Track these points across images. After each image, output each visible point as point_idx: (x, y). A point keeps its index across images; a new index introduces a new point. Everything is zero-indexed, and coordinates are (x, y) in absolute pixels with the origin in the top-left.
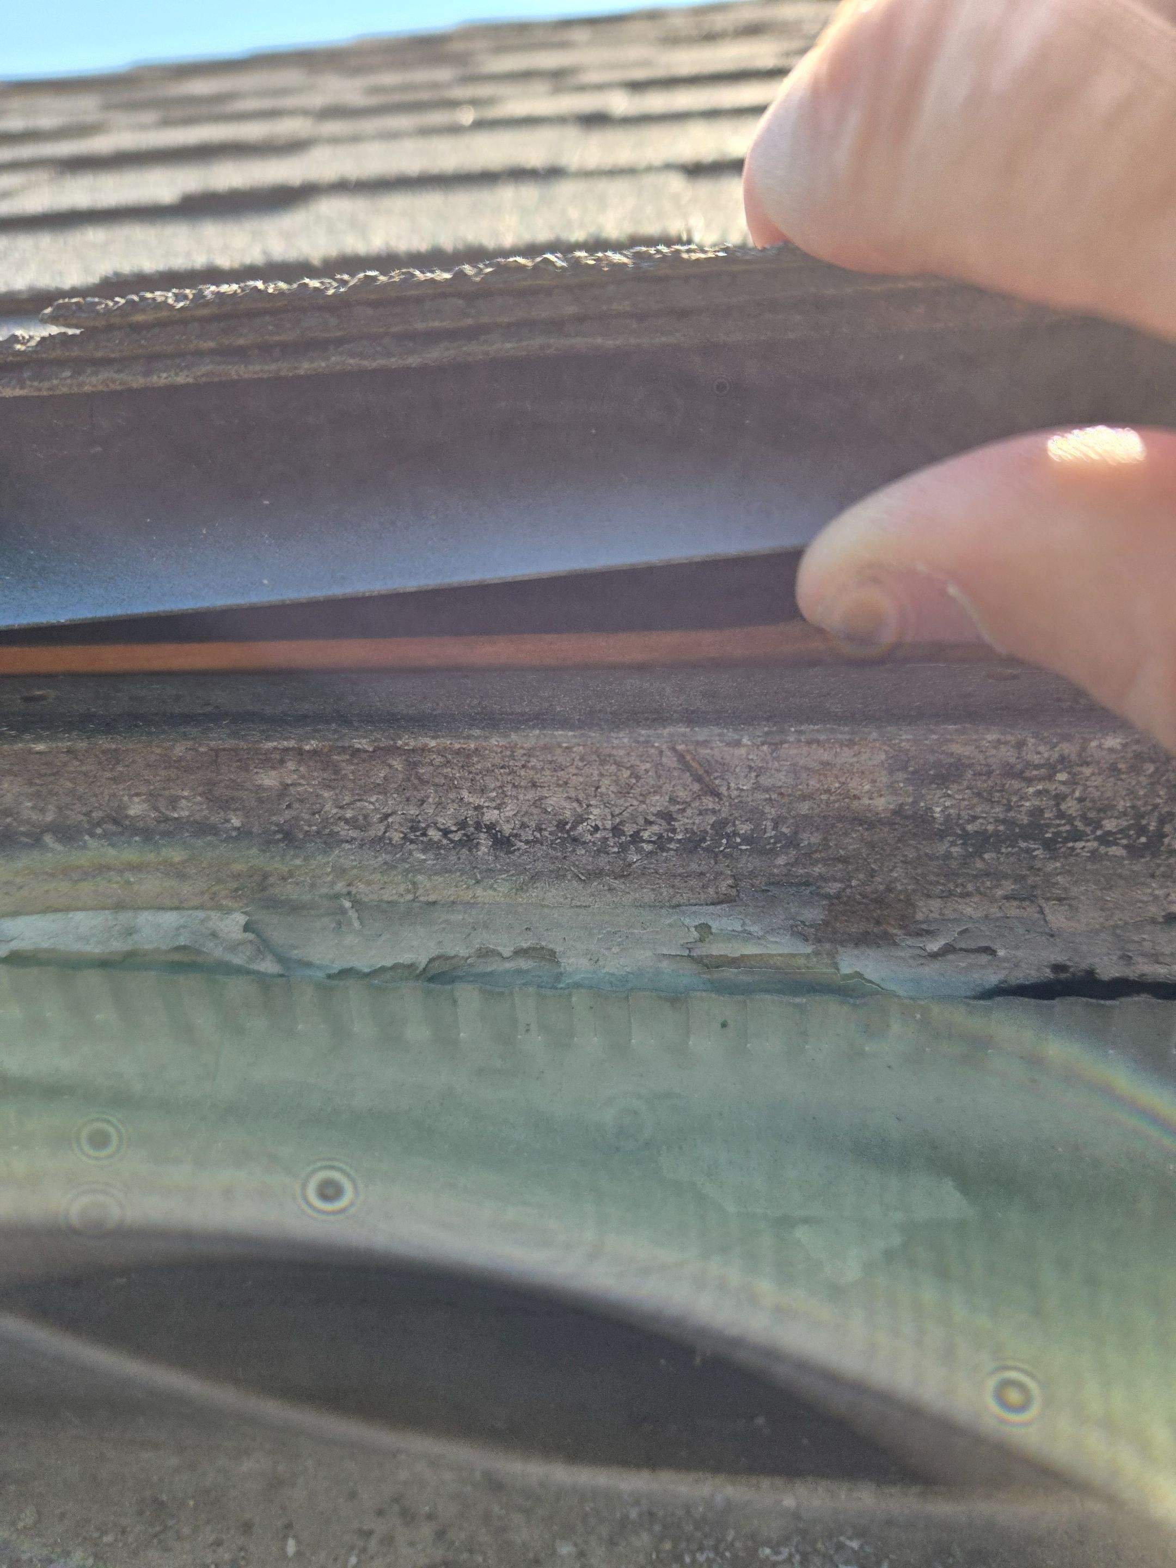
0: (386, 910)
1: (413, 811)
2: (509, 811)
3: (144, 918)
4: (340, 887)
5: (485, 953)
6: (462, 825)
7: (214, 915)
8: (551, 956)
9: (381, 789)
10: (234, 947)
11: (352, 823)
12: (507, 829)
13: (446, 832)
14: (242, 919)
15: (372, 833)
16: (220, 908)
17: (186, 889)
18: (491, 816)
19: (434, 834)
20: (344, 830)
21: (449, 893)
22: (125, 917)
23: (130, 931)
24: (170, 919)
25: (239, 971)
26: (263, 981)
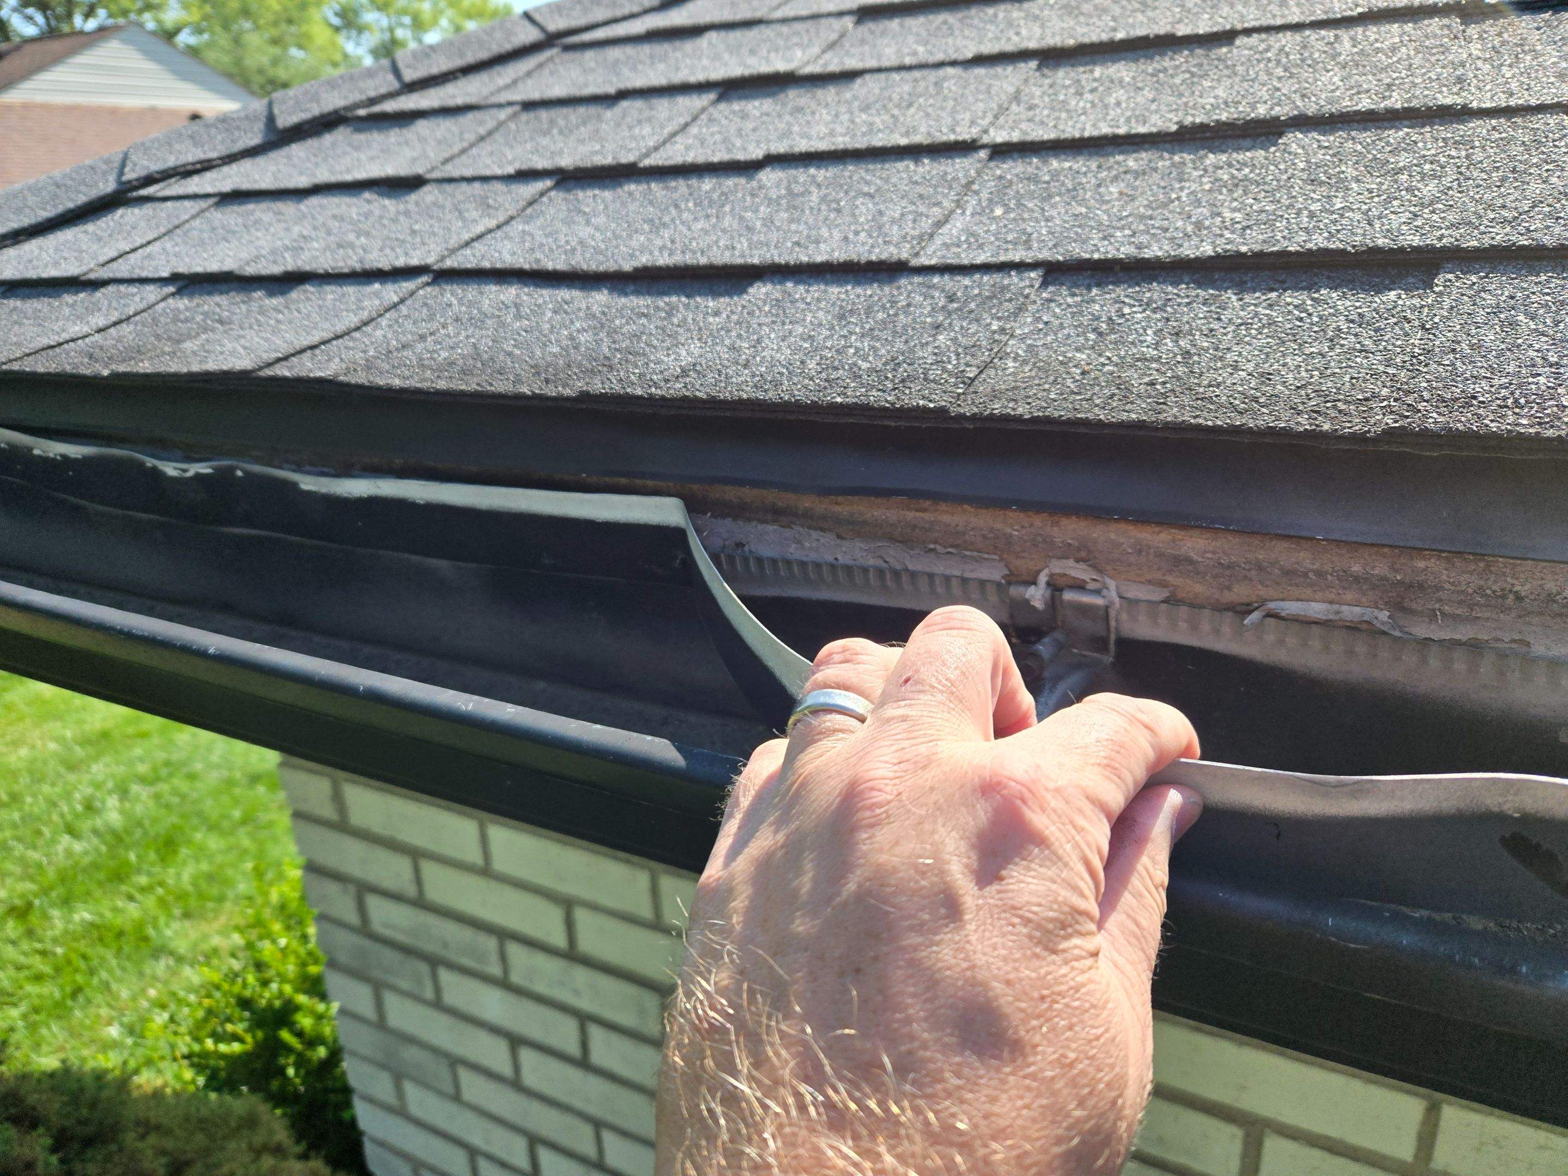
0: (1455, 617)
1: (1482, 583)
2: (1528, 587)
3: (1345, 608)
4: (1437, 606)
5: (1497, 640)
6: (1503, 590)
7: (1376, 611)
8: (1528, 644)
9: (1471, 573)
10: (1383, 623)
11: (1452, 584)
12: (1523, 594)
13: (1494, 592)
14: (1388, 613)
15: (1459, 588)
16: (1377, 608)
17: (1364, 600)
18: (1517, 588)
19: (1488, 592)
20: (1447, 586)
21: (1487, 615)
22: (1336, 607)
23: (1338, 613)
24: (1357, 610)
25: (1384, 633)
26: (1396, 640)
